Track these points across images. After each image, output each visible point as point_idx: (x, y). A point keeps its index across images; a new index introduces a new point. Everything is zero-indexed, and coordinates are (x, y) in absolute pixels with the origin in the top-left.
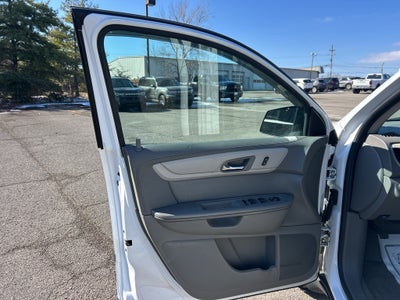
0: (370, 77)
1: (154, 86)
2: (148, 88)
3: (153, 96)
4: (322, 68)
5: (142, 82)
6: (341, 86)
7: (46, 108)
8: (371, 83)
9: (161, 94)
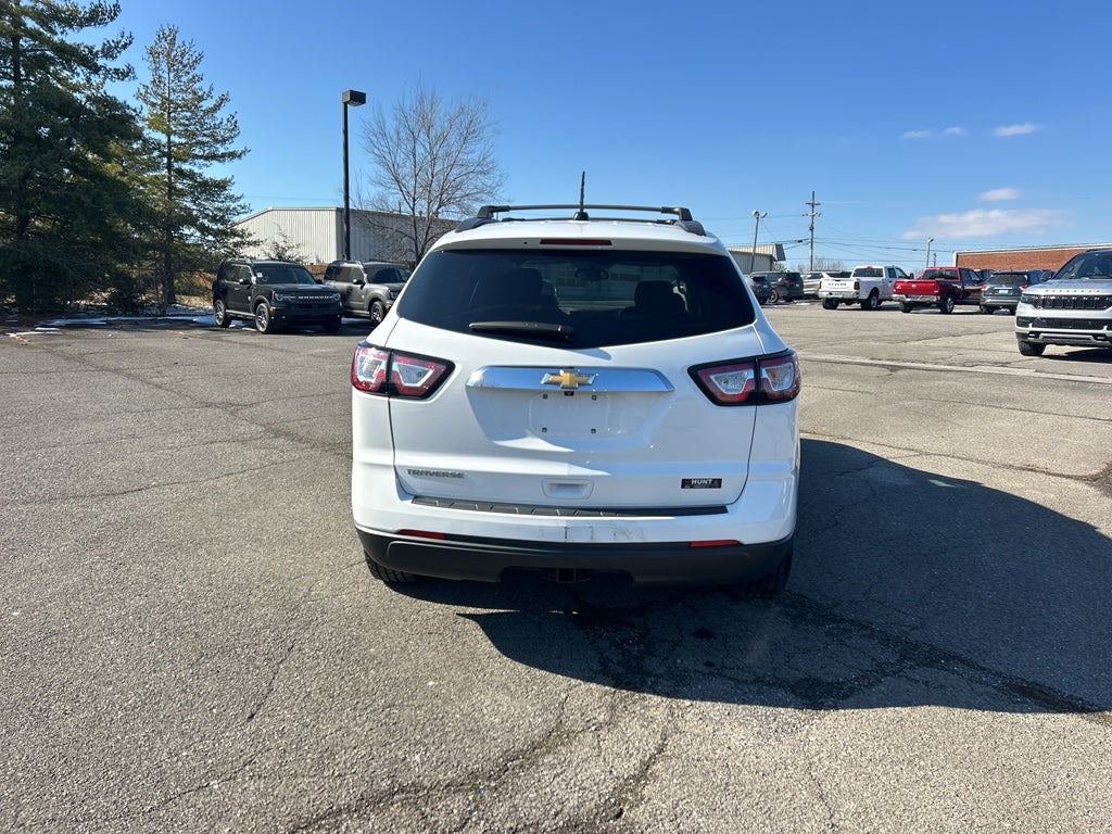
0: (860, 273)
1: (360, 282)
2: (345, 285)
3: (354, 303)
4: (779, 248)
5: (333, 272)
6: (806, 291)
7: (109, 326)
8: (857, 286)
9: (376, 299)
